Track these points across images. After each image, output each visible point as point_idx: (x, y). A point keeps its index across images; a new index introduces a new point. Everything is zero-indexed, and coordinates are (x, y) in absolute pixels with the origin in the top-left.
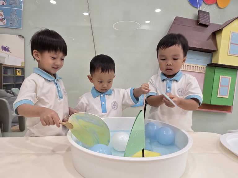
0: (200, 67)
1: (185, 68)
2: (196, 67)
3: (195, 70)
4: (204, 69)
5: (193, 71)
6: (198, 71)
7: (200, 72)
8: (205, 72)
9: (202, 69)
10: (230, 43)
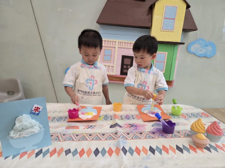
5: (130, 47)
10: (163, 18)
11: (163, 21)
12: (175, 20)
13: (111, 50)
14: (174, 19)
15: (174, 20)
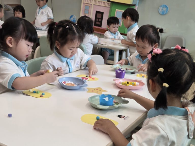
0: (106, 3)
1: (97, 3)
2: (103, 2)
3: (103, 4)
4: (109, 5)
5: (101, 5)
6: (105, 6)
7: (106, 6)
8: (110, 7)
9: (108, 4)
13: (89, 6)
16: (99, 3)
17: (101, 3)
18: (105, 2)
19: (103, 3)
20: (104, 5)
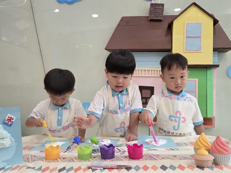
10: (185, 37)
11: (185, 41)
12: (202, 38)
14: (200, 37)
15: (200, 39)
16: (143, 73)
17: (146, 73)
18: (154, 70)
19: (150, 73)
20: (153, 76)
